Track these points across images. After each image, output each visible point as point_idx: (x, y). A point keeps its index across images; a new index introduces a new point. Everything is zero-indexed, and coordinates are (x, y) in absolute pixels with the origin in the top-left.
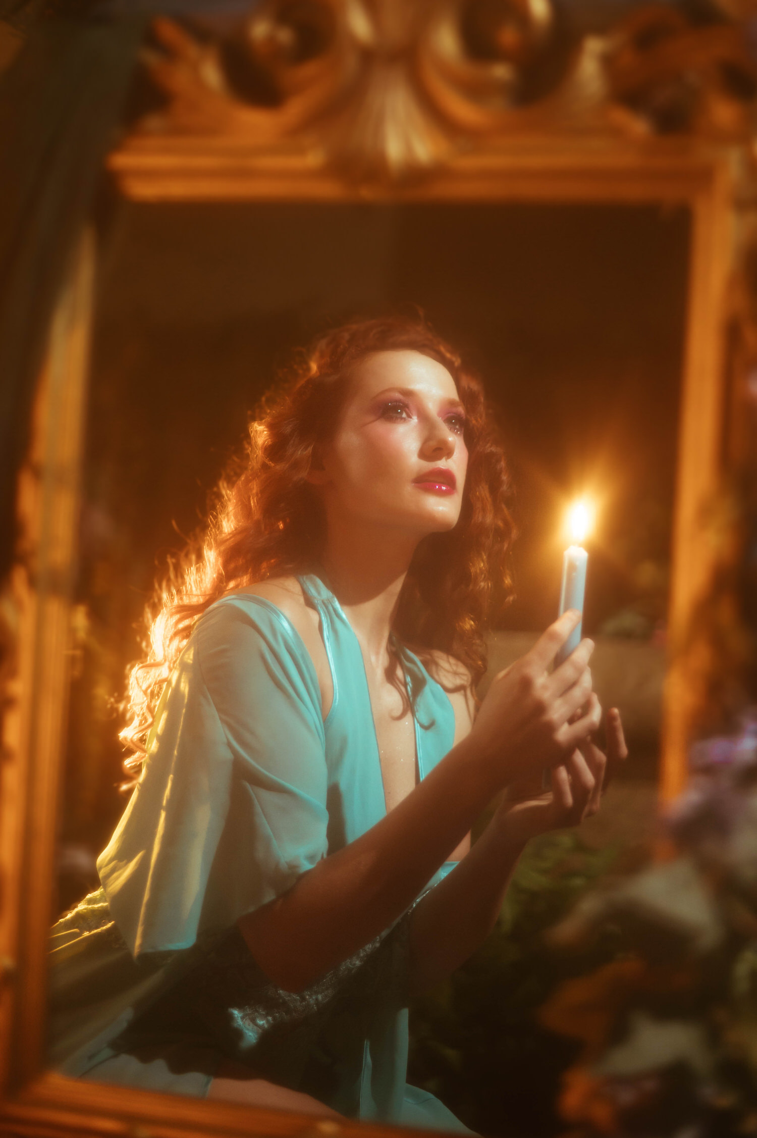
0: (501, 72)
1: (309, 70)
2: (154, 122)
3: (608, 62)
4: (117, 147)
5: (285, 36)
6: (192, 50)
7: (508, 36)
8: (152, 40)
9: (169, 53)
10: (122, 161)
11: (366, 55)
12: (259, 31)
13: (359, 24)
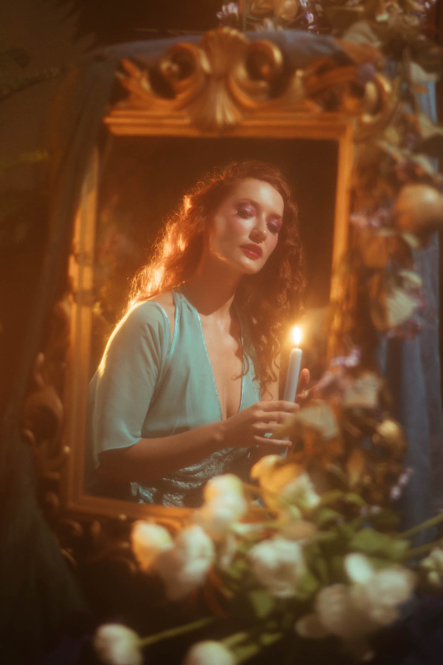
0: (263, 84)
1: (184, 83)
2: (122, 104)
3: (304, 80)
4: (108, 114)
5: (175, 68)
6: (137, 73)
7: (265, 69)
8: (121, 68)
9: (128, 74)
10: (109, 120)
11: (208, 77)
12: (165, 66)
13: (205, 64)
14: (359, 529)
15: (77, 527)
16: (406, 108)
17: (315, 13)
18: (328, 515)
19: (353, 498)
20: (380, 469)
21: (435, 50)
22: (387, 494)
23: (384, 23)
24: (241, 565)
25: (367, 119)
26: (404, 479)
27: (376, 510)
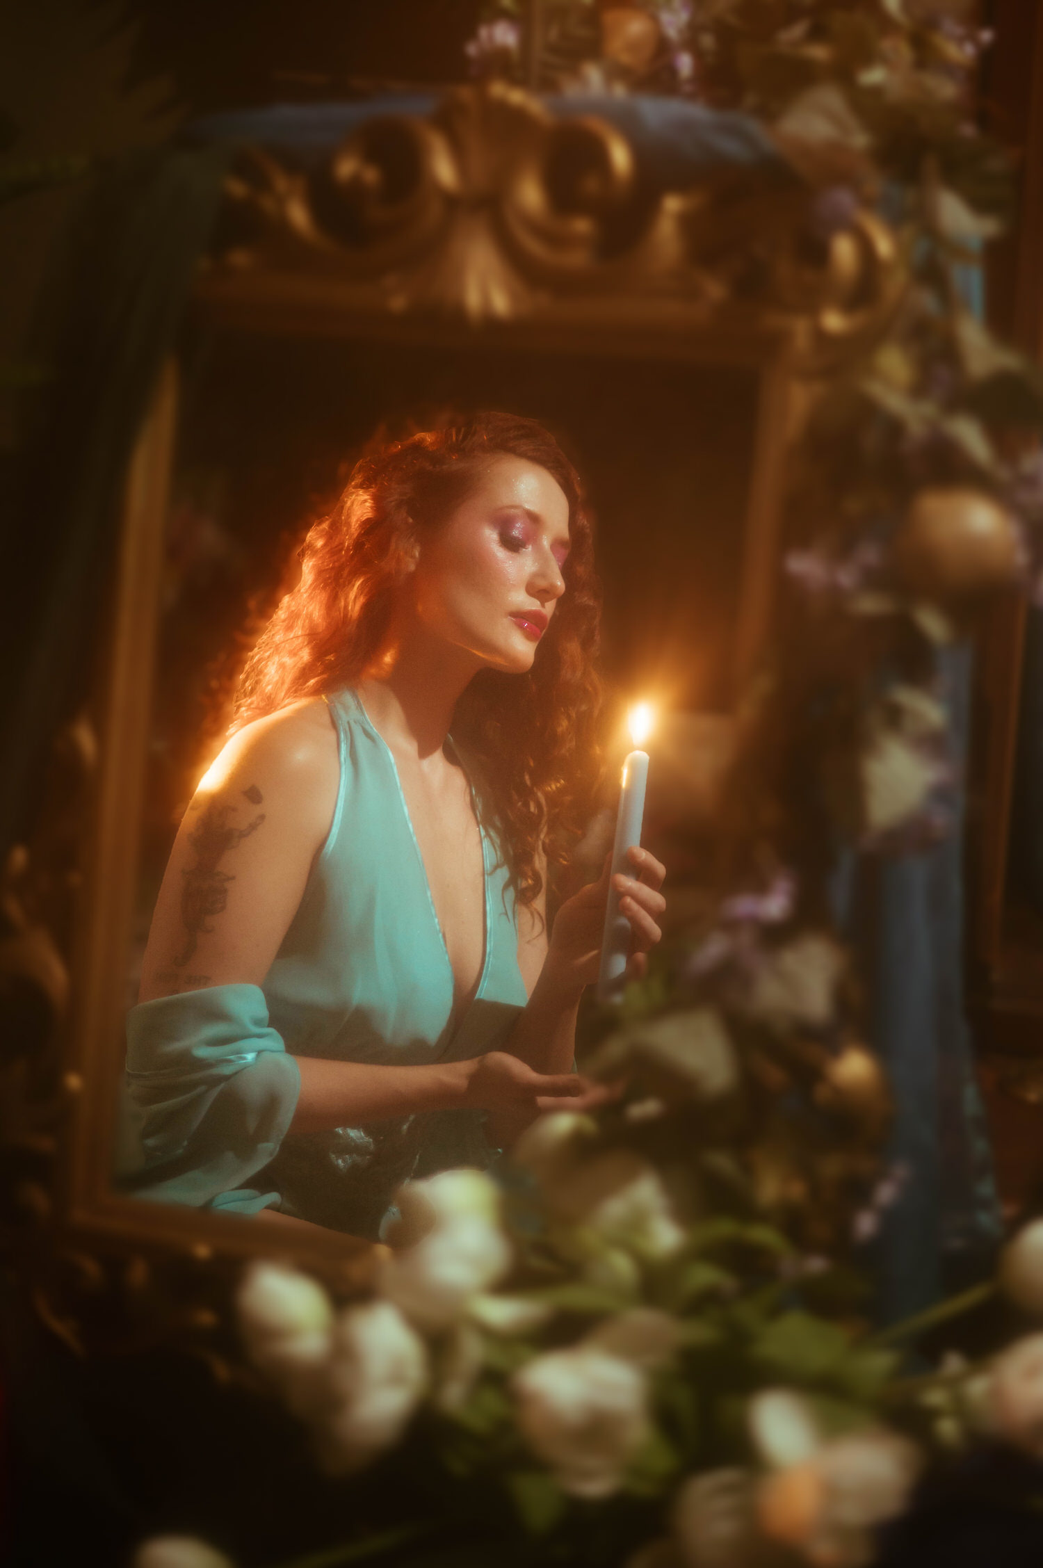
0: (582, 226)
1: (393, 212)
3: (687, 222)
5: (371, 176)
6: (279, 183)
7: (591, 185)
8: (240, 170)
9: (256, 185)
11: (452, 202)
12: (347, 168)
13: (444, 170)
14: (776, 1311)
15: (91, 1268)
16: (927, 301)
17: (698, 55)
18: (704, 1276)
19: (765, 1235)
20: (832, 1167)
21: (999, 163)
22: (844, 1227)
23: (876, 92)
24: (492, 1402)
25: (834, 321)
26: (886, 1193)
27: (816, 1265)
